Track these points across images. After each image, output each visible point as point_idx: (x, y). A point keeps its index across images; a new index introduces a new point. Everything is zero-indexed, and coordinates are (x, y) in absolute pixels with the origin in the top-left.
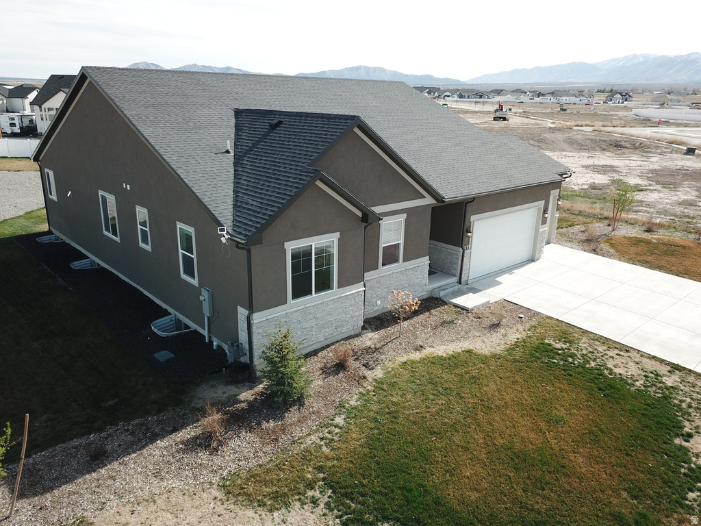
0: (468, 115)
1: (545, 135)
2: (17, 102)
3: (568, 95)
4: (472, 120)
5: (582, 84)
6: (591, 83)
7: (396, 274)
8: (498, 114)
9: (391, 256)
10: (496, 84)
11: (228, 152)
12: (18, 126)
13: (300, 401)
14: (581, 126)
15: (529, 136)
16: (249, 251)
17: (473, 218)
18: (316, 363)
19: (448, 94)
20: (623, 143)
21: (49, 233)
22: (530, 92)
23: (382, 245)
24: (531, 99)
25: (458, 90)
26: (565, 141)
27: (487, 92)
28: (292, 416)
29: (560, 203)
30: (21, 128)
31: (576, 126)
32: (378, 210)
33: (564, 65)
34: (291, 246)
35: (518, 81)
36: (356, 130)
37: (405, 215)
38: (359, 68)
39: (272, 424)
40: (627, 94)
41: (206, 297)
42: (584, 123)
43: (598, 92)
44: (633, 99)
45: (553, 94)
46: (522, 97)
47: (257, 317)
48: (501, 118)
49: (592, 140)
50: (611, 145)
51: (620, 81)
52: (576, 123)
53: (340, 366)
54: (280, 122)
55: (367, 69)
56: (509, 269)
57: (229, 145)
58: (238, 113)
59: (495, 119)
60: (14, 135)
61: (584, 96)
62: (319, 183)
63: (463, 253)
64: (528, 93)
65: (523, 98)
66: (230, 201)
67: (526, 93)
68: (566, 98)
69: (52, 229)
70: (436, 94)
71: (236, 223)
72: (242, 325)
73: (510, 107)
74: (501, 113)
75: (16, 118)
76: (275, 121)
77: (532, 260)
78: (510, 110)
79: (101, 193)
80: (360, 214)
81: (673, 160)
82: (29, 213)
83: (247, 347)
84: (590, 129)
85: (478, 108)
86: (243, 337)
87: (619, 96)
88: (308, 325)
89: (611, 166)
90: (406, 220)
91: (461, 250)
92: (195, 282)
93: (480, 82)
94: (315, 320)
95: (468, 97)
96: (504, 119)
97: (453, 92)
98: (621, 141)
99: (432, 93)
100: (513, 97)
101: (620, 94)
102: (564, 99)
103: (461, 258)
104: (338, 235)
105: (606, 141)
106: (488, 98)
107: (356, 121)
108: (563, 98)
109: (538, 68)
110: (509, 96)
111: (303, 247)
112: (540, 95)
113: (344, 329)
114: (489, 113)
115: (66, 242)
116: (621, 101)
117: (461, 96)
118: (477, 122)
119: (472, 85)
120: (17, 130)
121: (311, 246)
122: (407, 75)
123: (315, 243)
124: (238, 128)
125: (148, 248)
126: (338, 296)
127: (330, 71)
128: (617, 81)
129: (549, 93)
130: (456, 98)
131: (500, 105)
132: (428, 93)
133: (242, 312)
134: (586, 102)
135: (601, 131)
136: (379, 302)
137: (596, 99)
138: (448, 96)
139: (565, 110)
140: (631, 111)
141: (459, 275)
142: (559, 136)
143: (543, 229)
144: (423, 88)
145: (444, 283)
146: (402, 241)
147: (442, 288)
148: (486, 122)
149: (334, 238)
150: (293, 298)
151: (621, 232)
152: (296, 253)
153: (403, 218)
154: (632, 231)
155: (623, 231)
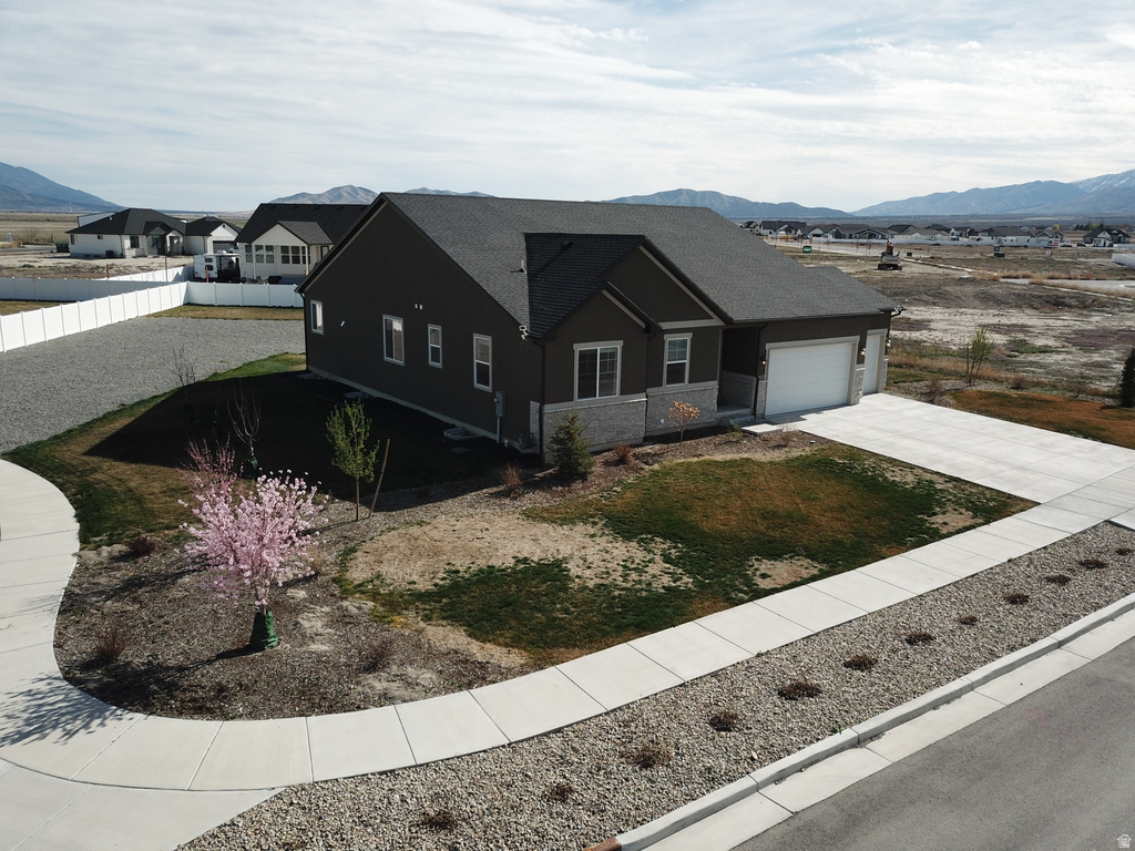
0: (840, 262)
1: (947, 288)
2: (196, 240)
3: (1016, 234)
4: (845, 269)
5: (1052, 216)
6: (1069, 215)
7: (682, 394)
8: (885, 260)
9: (676, 374)
10: (904, 217)
11: (522, 271)
12: (215, 270)
13: (583, 477)
14: (1017, 277)
15: (921, 288)
16: (543, 347)
17: (768, 346)
18: (599, 459)
19: (820, 232)
20: (1067, 300)
21: (307, 371)
22: (956, 229)
23: (666, 363)
24: (954, 239)
25: (835, 226)
26: (976, 296)
27: (881, 229)
28: (578, 485)
30: (219, 272)
31: (1004, 277)
32: (665, 326)
33: (1021, 186)
34: (579, 348)
35: (941, 212)
36: (642, 248)
37: (691, 334)
38: (679, 192)
39: (560, 488)
40: (1120, 232)
41: (501, 399)
42: (1020, 273)
43: (1077, 228)
44: (1131, 240)
45: (990, 232)
46: (939, 236)
47: (548, 408)
48: (892, 265)
49: (1019, 295)
50: (1047, 302)
51: (1120, 212)
52: (1006, 273)
53: (622, 461)
54: (571, 244)
55: (690, 193)
56: (818, 410)
57: (523, 264)
58: (528, 237)
59: (881, 267)
60: (211, 280)
61: (1045, 235)
62: (605, 293)
63: (757, 383)
64: (953, 230)
65: (941, 238)
66: (527, 309)
67: (948, 231)
68: (1014, 238)
69: (311, 368)
70: (799, 232)
71: (532, 326)
72: (534, 416)
73: (909, 251)
74: (889, 258)
75: (214, 260)
76: (567, 242)
77: (848, 404)
78: (909, 254)
79: (385, 317)
80: (643, 326)
81: (1122, 319)
82: (274, 356)
83: (538, 437)
84: (1026, 281)
85: (862, 252)
86: (534, 428)
87: (1107, 235)
89: (1023, 326)
90: (692, 339)
91: (754, 379)
92: (488, 389)
93: (876, 213)
94: (598, 422)
95: (850, 237)
96: (896, 267)
97: (826, 229)
98: (1064, 298)
99: (793, 232)
100: (923, 237)
101: (1109, 231)
102: (1009, 240)
103: (755, 388)
104: (621, 342)
105: (1040, 297)
106: (883, 238)
107: (641, 240)
108: (1009, 238)
109: (976, 190)
110: (917, 235)
111: (587, 351)
112: (972, 232)
114: (874, 259)
115: (330, 378)
116: (1108, 243)
117: (838, 235)
118: (852, 271)
119: (864, 218)
120: (214, 274)
121: (597, 350)
122: (757, 203)
123: (600, 347)
124: (528, 250)
125: (439, 365)
126: (620, 403)
127: (632, 197)
128: (1114, 211)
129: (985, 231)
130: (831, 238)
131: (888, 247)
132: (786, 230)
133: (534, 405)
134: (1046, 244)
135: (1042, 284)
136: (662, 421)
137: (1068, 240)
138: (819, 236)
139: (1003, 255)
140: (1110, 257)
141: (753, 407)
142: (969, 289)
143: (859, 369)
144: (780, 224)
145: (736, 412)
146: (687, 361)
147: (733, 417)
148: (865, 272)
149: (618, 345)
150: (579, 397)
151: (978, 388)
152: (583, 355)
153: (688, 337)
154: (994, 388)
155: (983, 387)
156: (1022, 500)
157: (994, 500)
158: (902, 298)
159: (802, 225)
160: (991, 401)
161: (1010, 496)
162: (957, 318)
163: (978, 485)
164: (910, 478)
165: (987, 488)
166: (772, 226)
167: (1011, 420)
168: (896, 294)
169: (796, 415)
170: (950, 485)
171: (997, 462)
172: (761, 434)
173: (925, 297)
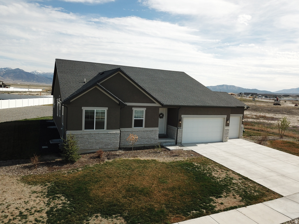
1: (293, 110)
7: (141, 132)
9: (139, 123)
11: (85, 82)
13: (73, 162)
16: (67, 108)
23: (134, 119)
25: (266, 95)
27: (280, 96)
28: (66, 166)
29: (243, 120)
34: (84, 109)
37: (145, 109)
38: (223, 85)
39: (57, 167)
41: (63, 128)
47: (69, 132)
48: (278, 104)
53: (99, 157)
54: (103, 73)
55: (227, 86)
56: (207, 143)
59: (274, 104)
63: (177, 130)
66: (71, 94)
70: (255, 96)
74: (277, 102)
77: (222, 141)
80: (118, 103)
88: (91, 141)
90: (146, 111)
91: (176, 128)
92: (63, 124)
94: (95, 140)
95: (270, 98)
96: (279, 105)
97: (263, 95)
99: (253, 96)
103: (176, 132)
104: (107, 108)
107: (118, 70)
111: (89, 110)
113: (109, 147)
114: (272, 102)
117: (266, 97)
118: (265, 105)
121: (94, 110)
122: (245, 89)
123: (96, 109)
124: (95, 77)
125: (60, 116)
126: (107, 133)
130: (264, 97)
132: (251, 95)
138: (260, 97)
141: (176, 139)
143: (226, 128)
144: (250, 93)
145: (168, 141)
146: (144, 119)
147: (165, 142)
148: (269, 105)
149: (105, 109)
150: (85, 129)
151: (284, 140)
152: (87, 112)
153: (144, 110)
154: (291, 140)
155: (285, 139)
156: (274, 193)
157: (258, 191)
158: (277, 112)
159: (256, 94)
160: (285, 145)
161: (268, 190)
162: (292, 118)
163: (255, 182)
164: (223, 175)
165: (259, 184)
166: (247, 94)
167: (290, 153)
168: (275, 111)
169: (194, 144)
170: (240, 181)
171: (272, 171)
172: (172, 150)
173: (285, 112)
